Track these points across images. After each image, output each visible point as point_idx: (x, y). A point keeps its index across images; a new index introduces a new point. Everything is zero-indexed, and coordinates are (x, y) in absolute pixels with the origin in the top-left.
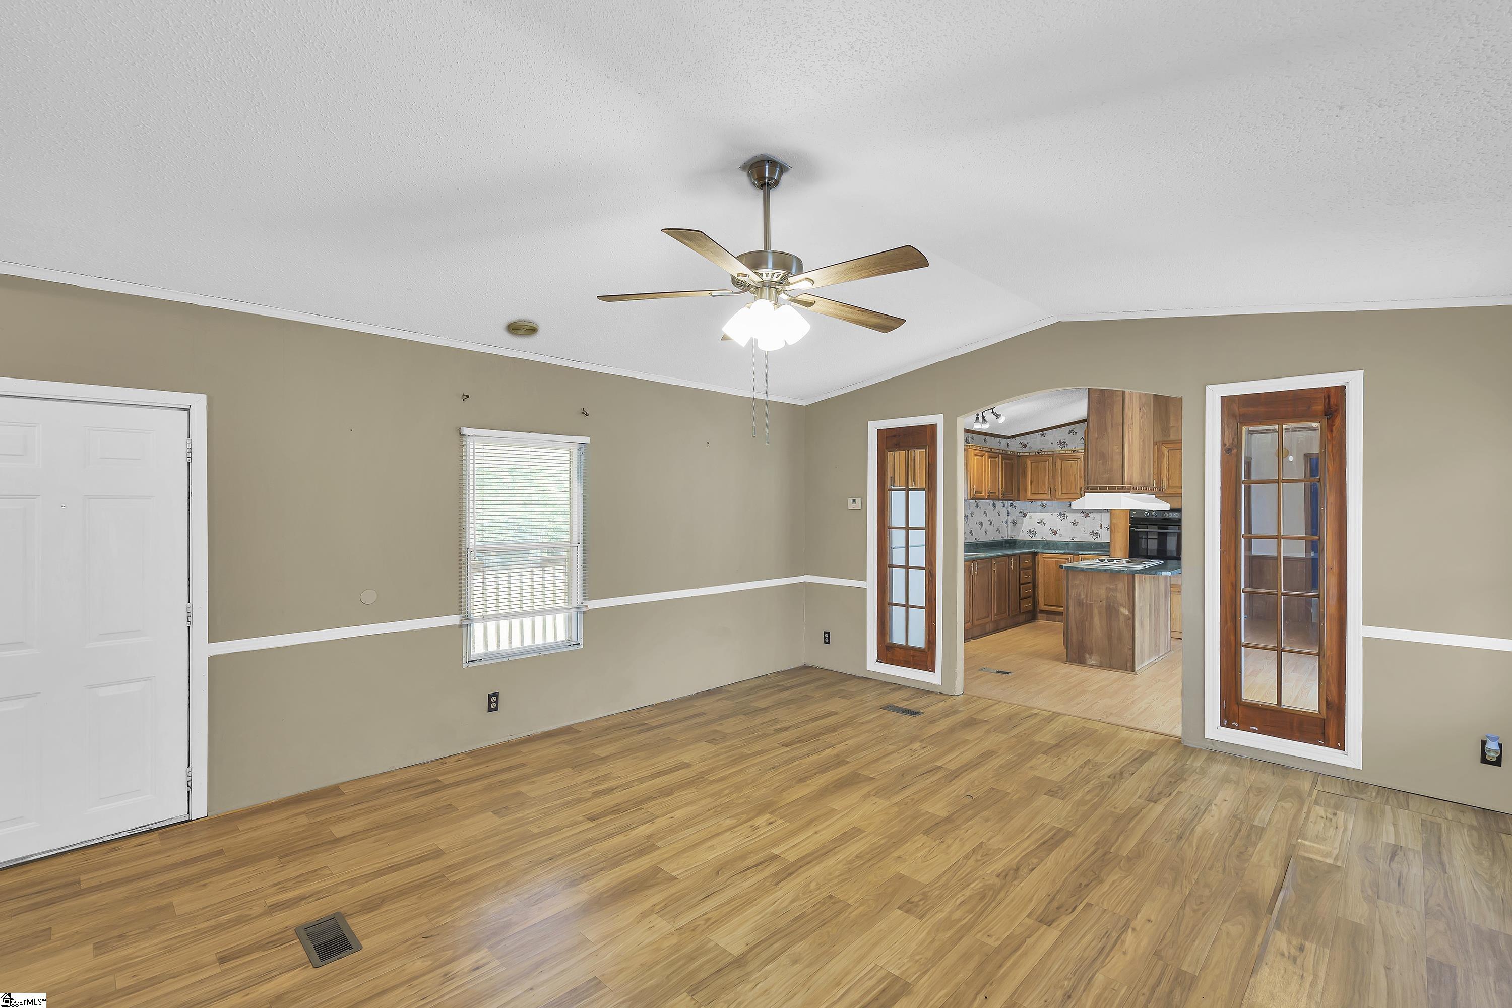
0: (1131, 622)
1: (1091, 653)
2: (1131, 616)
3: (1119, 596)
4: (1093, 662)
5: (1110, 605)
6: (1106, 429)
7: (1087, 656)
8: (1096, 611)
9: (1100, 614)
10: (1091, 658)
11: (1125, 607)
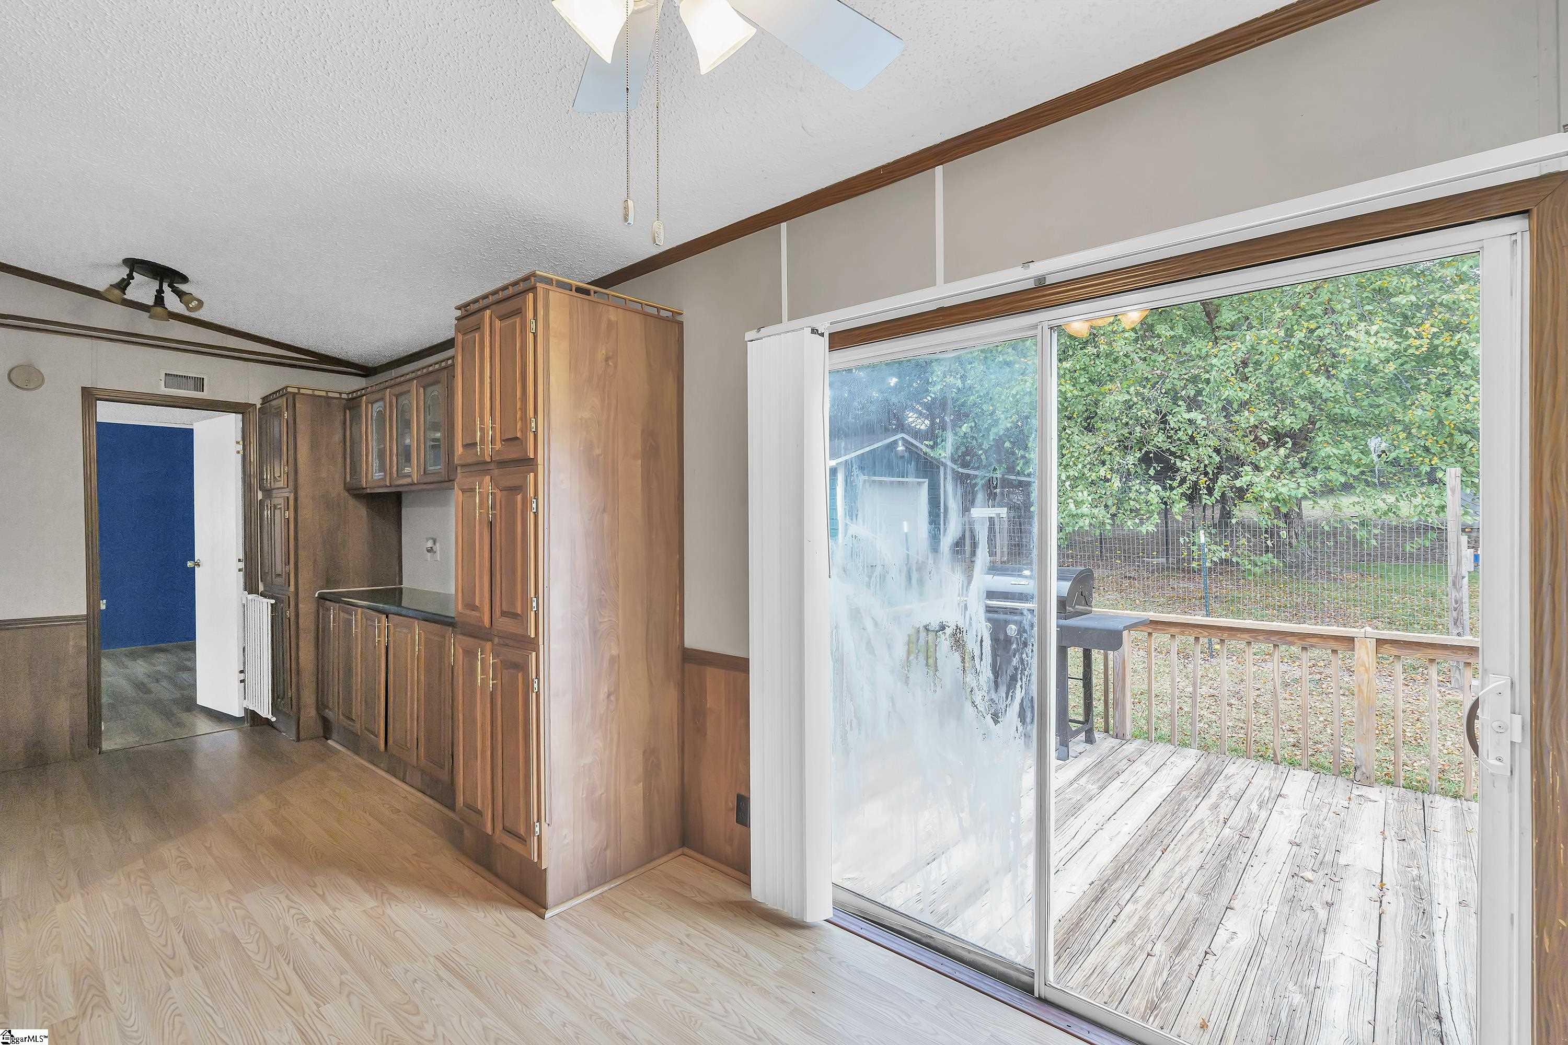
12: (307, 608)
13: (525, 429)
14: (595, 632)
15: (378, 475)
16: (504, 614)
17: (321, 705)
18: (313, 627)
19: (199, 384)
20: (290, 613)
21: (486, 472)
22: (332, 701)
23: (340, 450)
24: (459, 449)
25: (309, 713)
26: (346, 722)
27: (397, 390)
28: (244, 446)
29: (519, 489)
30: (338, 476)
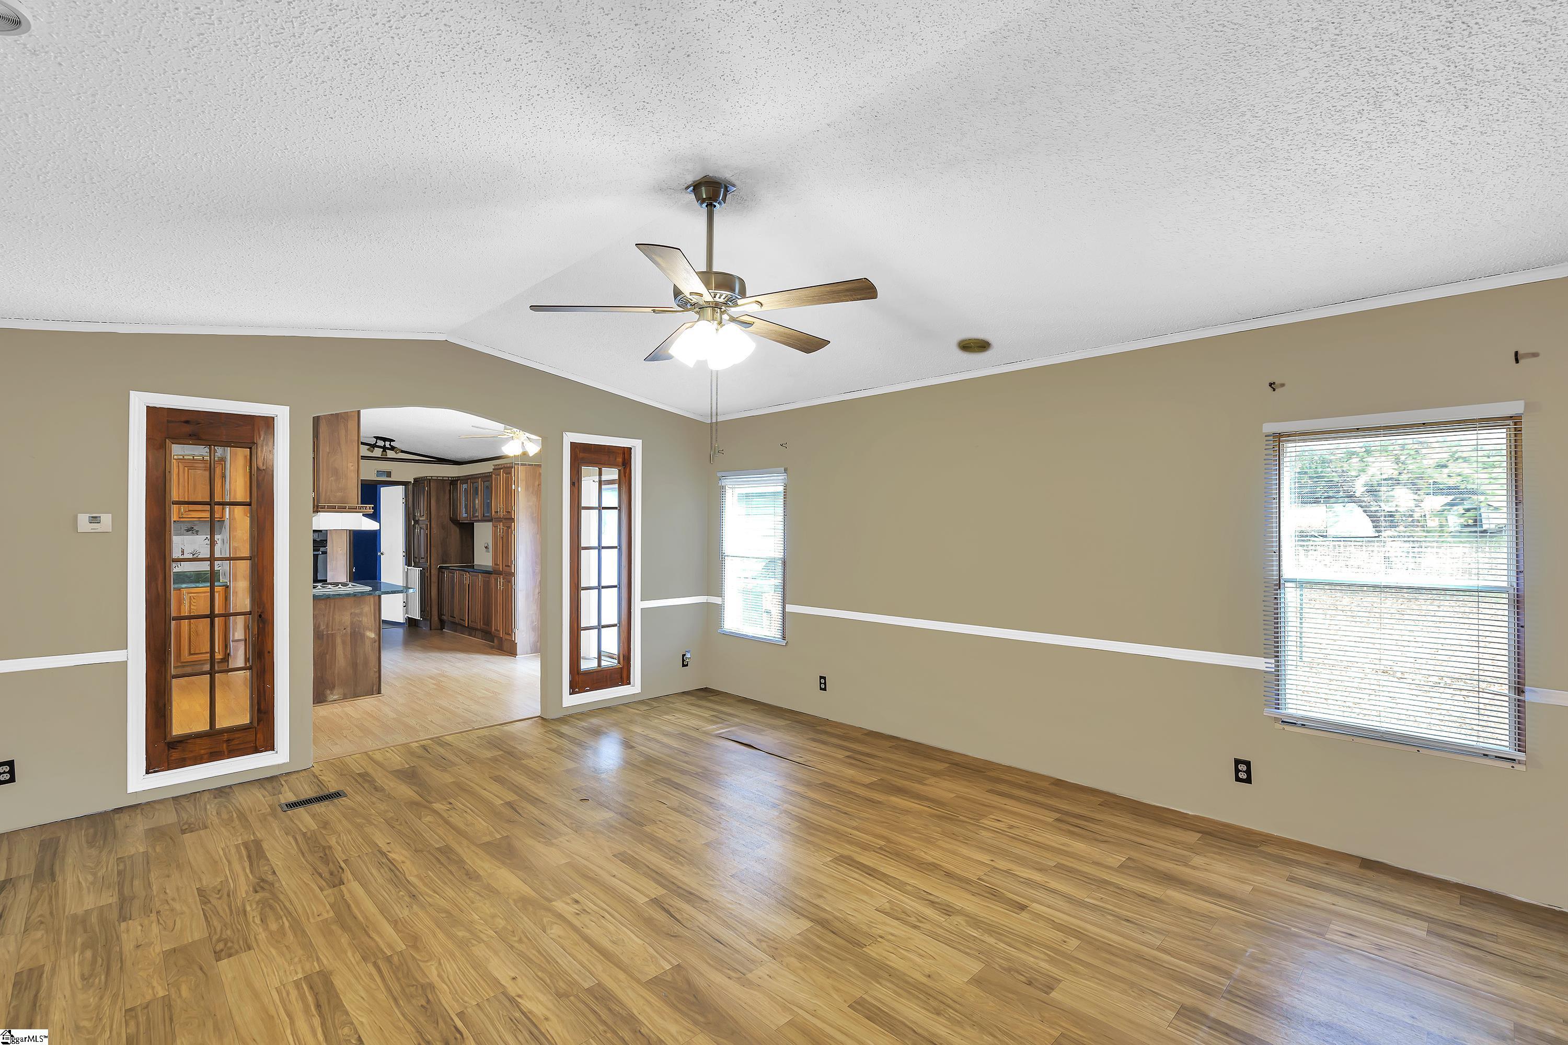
0: (377, 644)
1: (332, 688)
2: (377, 638)
3: (365, 620)
4: (335, 697)
5: (355, 631)
6: (339, 444)
7: (328, 692)
8: (339, 641)
9: (344, 643)
10: (332, 694)
11: (371, 630)
12: (434, 572)
13: (512, 509)
14: (534, 572)
15: (465, 515)
16: (506, 566)
17: (440, 614)
18: (437, 581)
19: (389, 474)
20: (428, 574)
21: (501, 521)
22: (445, 611)
23: (448, 502)
24: (493, 513)
25: (435, 618)
26: (451, 619)
27: (472, 481)
28: (406, 500)
29: (510, 527)
30: (447, 514)
